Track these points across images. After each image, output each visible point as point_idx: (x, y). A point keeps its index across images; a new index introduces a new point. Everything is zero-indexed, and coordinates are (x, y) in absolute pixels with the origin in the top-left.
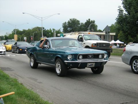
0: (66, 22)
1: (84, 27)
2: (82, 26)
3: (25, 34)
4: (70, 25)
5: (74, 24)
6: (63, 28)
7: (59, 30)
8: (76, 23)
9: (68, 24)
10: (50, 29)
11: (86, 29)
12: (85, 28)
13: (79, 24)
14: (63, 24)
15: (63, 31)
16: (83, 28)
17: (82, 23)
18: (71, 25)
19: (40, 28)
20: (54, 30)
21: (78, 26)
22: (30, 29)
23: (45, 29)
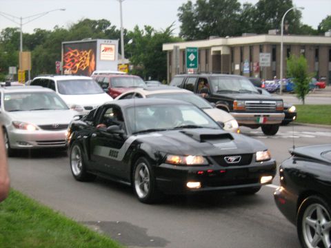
0: (190, 3)
1: (255, 18)
2: (247, 13)
3: (45, 47)
4: (204, 14)
5: (218, 7)
6: (181, 24)
7: (168, 30)
8: (226, 4)
9: (197, 10)
10: (137, 28)
11: (264, 24)
12: (258, 22)
13: (237, 6)
14: (182, 9)
15: (181, 35)
16: (253, 22)
17: (247, 5)
18: (208, 10)
19: (95, 22)
20: (148, 29)
21: (235, 16)
22: (60, 27)
23: (114, 27)
